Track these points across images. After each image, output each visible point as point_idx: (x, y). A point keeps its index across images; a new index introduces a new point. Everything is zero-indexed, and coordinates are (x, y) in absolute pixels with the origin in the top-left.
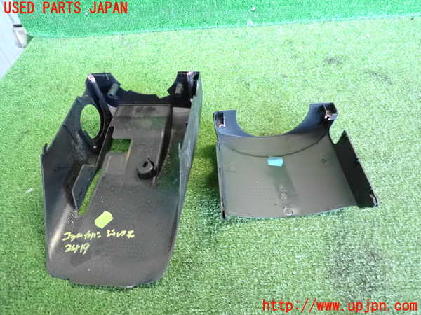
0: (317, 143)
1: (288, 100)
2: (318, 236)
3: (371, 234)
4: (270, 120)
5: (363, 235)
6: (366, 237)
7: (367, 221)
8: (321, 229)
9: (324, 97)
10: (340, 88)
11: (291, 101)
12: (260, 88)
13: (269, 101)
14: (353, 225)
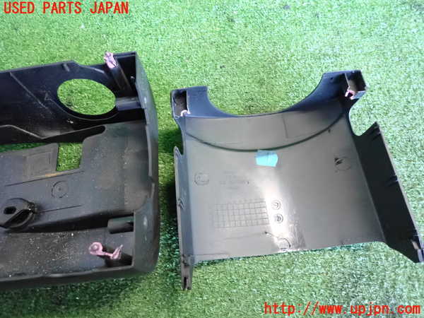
0: (328, 129)
1: (288, 48)
2: (320, 281)
3: (394, 280)
4: (261, 83)
5: (382, 282)
6: (386, 285)
7: (390, 259)
8: (323, 270)
9: (341, 45)
10: (365, 30)
11: (292, 51)
12: (250, 27)
13: (261, 48)
14: (369, 265)
